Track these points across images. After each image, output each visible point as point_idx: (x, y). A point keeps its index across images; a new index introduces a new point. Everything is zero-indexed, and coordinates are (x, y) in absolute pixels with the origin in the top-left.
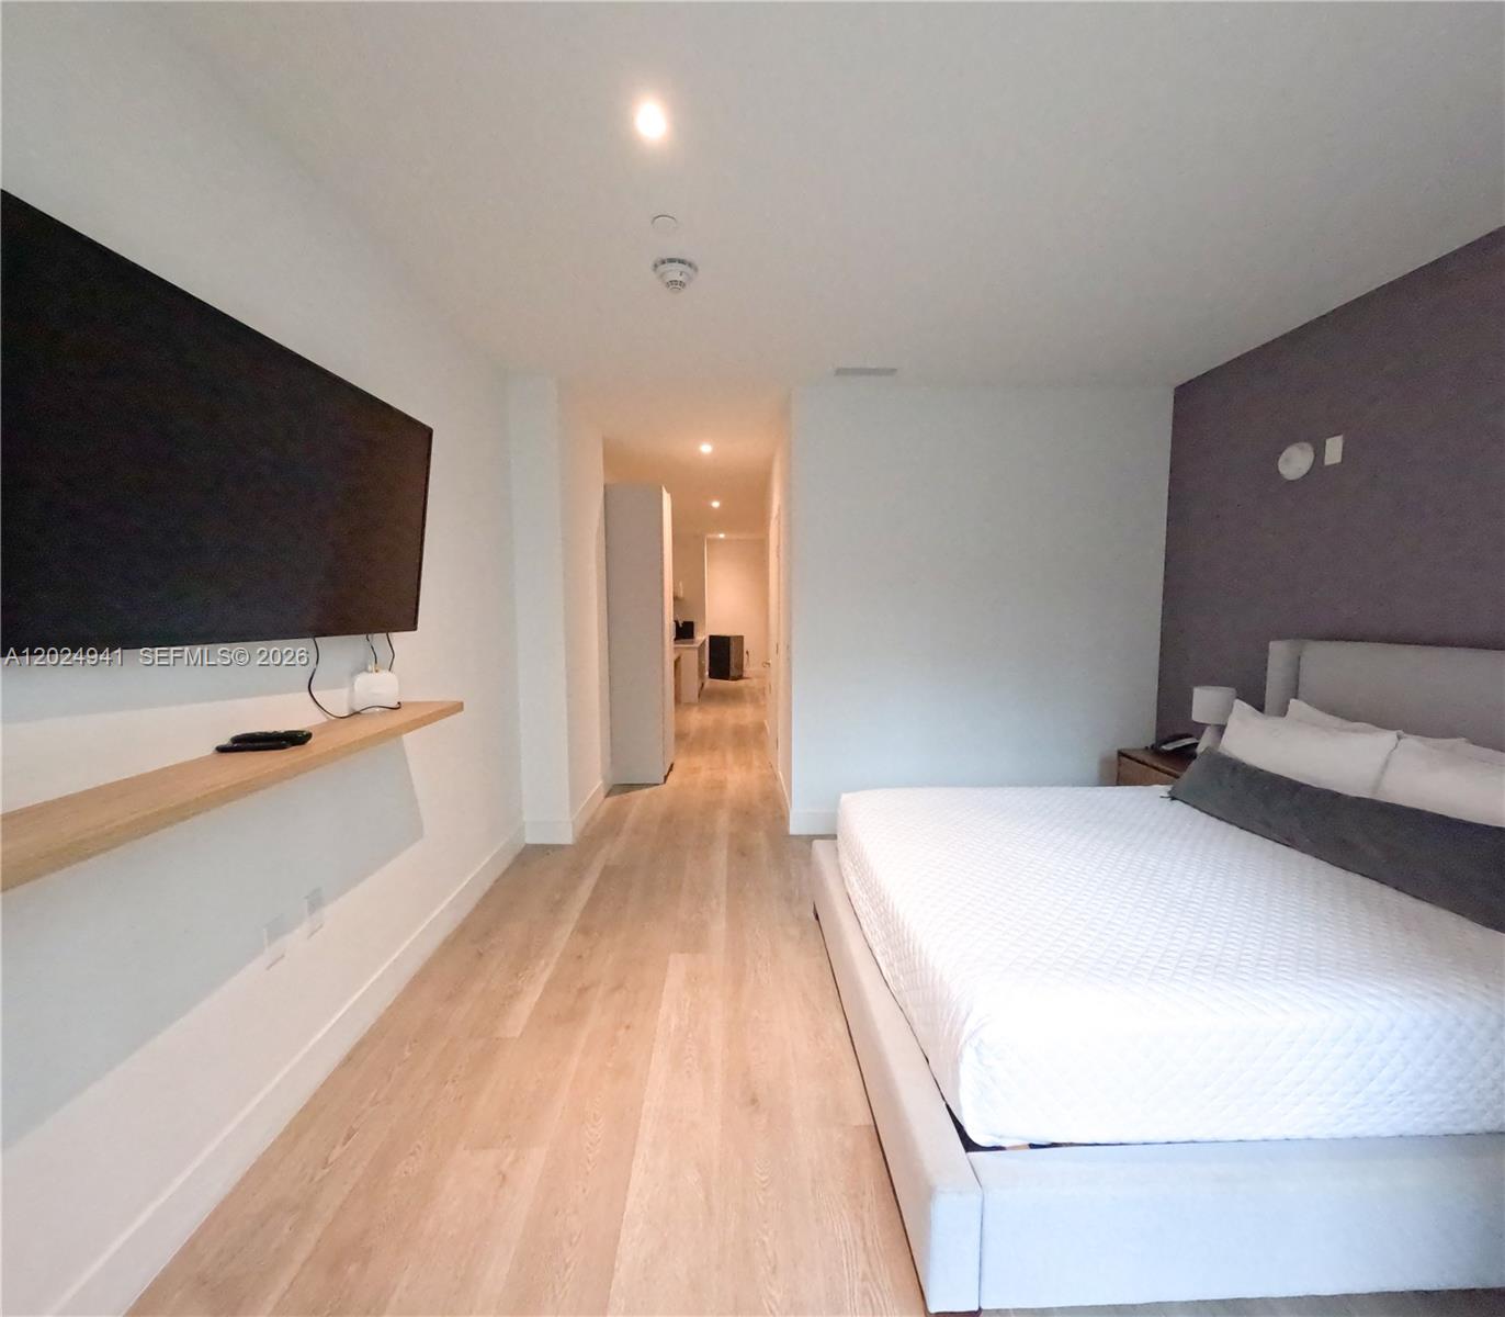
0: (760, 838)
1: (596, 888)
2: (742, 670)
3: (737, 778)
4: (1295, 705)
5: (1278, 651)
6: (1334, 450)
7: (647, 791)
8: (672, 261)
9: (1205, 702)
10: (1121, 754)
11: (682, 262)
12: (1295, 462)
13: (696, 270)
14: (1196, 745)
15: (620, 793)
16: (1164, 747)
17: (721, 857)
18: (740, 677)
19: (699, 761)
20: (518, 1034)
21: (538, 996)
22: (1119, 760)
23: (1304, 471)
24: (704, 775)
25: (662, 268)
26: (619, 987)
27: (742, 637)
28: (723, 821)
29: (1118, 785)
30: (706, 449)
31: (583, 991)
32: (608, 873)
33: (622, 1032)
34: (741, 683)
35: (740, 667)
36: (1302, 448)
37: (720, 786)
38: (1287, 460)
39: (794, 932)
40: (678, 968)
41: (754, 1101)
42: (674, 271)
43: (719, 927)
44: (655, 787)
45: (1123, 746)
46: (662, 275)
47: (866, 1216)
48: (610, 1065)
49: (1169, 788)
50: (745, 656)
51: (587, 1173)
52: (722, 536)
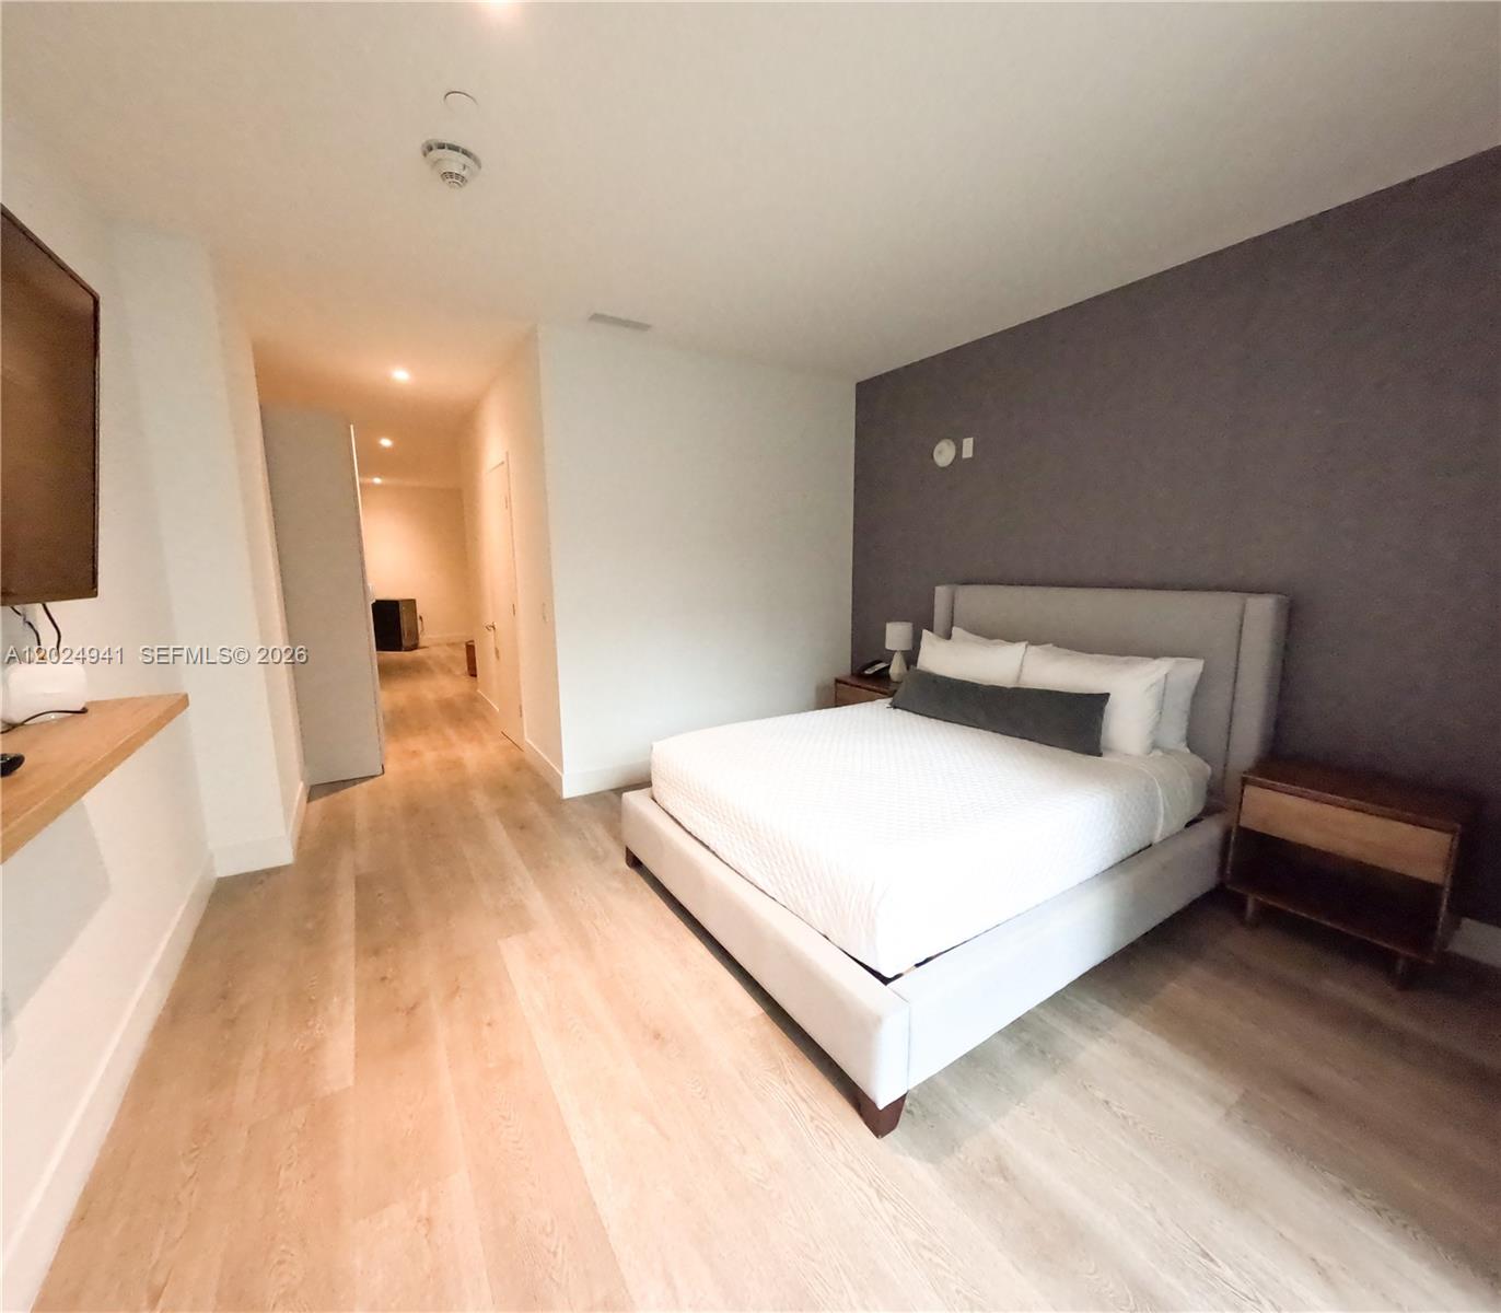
0: (533, 808)
1: (360, 903)
2: (417, 638)
3: (475, 755)
4: (956, 631)
5: (941, 592)
6: (968, 445)
7: (364, 785)
8: (454, 148)
9: (896, 635)
10: (838, 681)
11: (465, 152)
12: (944, 454)
13: (480, 167)
14: (888, 667)
15: (327, 795)
16: (867, 672)
17: (499, 835)
18: (415, 647)
19: (416, 743)
20: (350, 1082)
21: (353, 1034)
22: (836, 687)
23: (950, 460)
24: (430, 756)
25: (437, 153)
26: (454, 991)
27: (413, 601)
28: (481, 801)
29: (836, 706)
30: (401, 375)
31: (411, 1010)
32: (363, 884)
33: (486, 1031)
34: (418, 653)
35: (415, 635)
36: (949, 444)
37: (457, 764)
38: (940, 452)
39: (616, 884)
40: (514, 955)
41: (657, 1036)
42: (454, 162)
43: (536, 902)
44: (371, 782)
45: (837, 676)
46: (436, 163)
47: (791, 1078)
48: (491, 1065)
49: (890, 700)
50: (419, 622)
51: (527, 1169)
52: (377, 481)
